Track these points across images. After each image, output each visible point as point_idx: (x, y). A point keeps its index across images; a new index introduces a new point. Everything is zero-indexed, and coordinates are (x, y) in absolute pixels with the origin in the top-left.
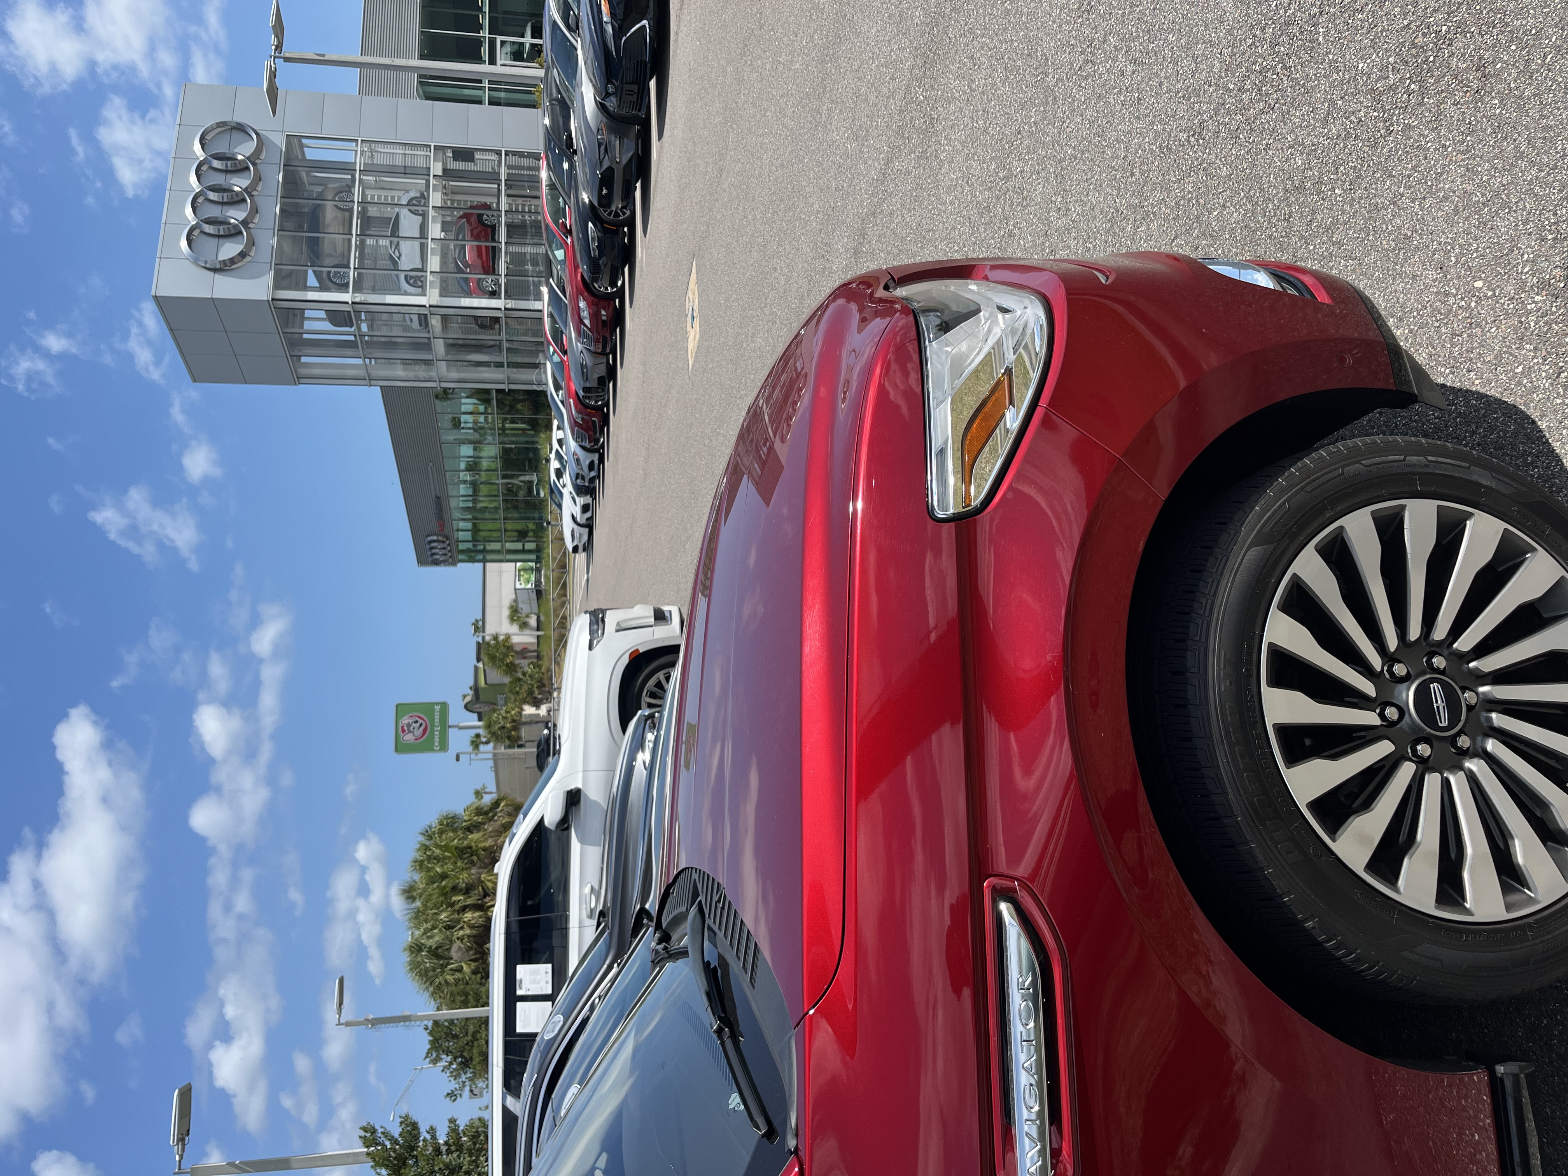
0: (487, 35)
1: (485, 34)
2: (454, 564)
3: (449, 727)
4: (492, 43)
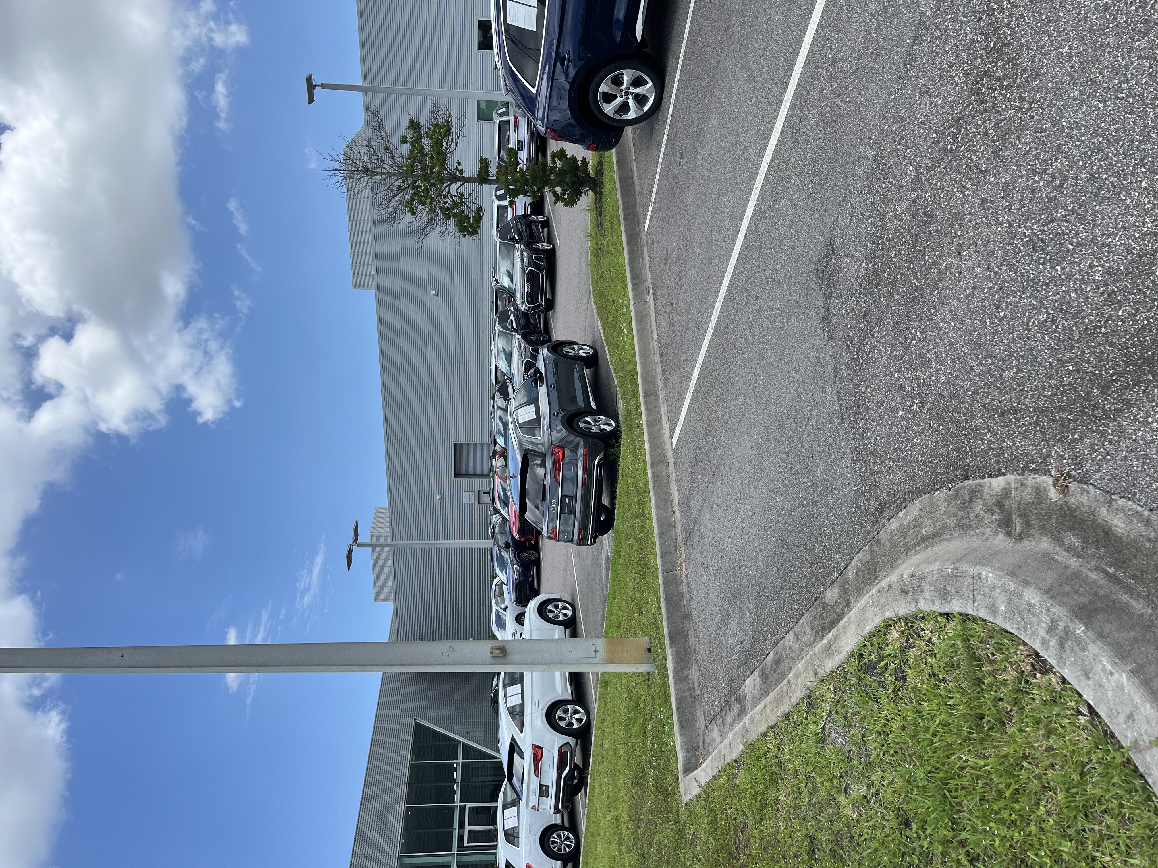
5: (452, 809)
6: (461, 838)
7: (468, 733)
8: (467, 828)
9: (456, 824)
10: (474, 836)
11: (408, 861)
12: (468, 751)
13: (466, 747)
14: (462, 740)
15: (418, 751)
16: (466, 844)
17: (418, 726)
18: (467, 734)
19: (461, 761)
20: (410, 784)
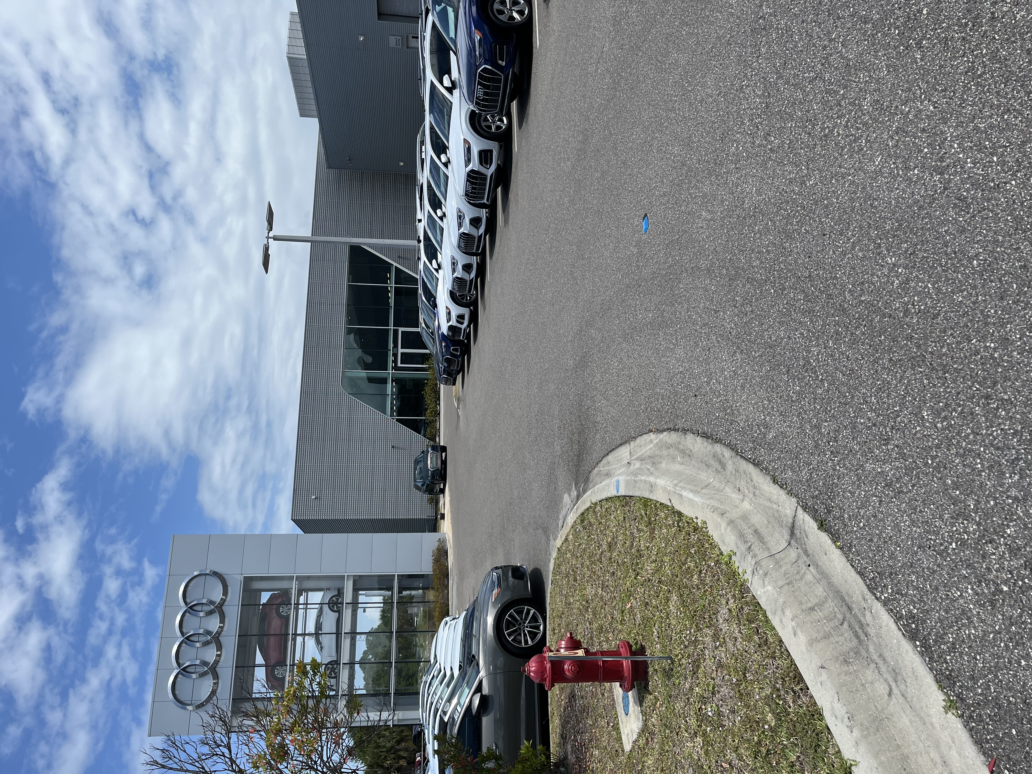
0: (392, 328)
1: (391, 326)
4: (396, 332)
5: (388, 332)
7: (399, 257)
8: (400, 351)
9: (391, 345)
10: (406, 358)
12: (400, 275)
13: (398, 271)
14: (395, 264)
15: (354, 272)
16: (399, 365)
17: (353, 246)
19: (394, 286)
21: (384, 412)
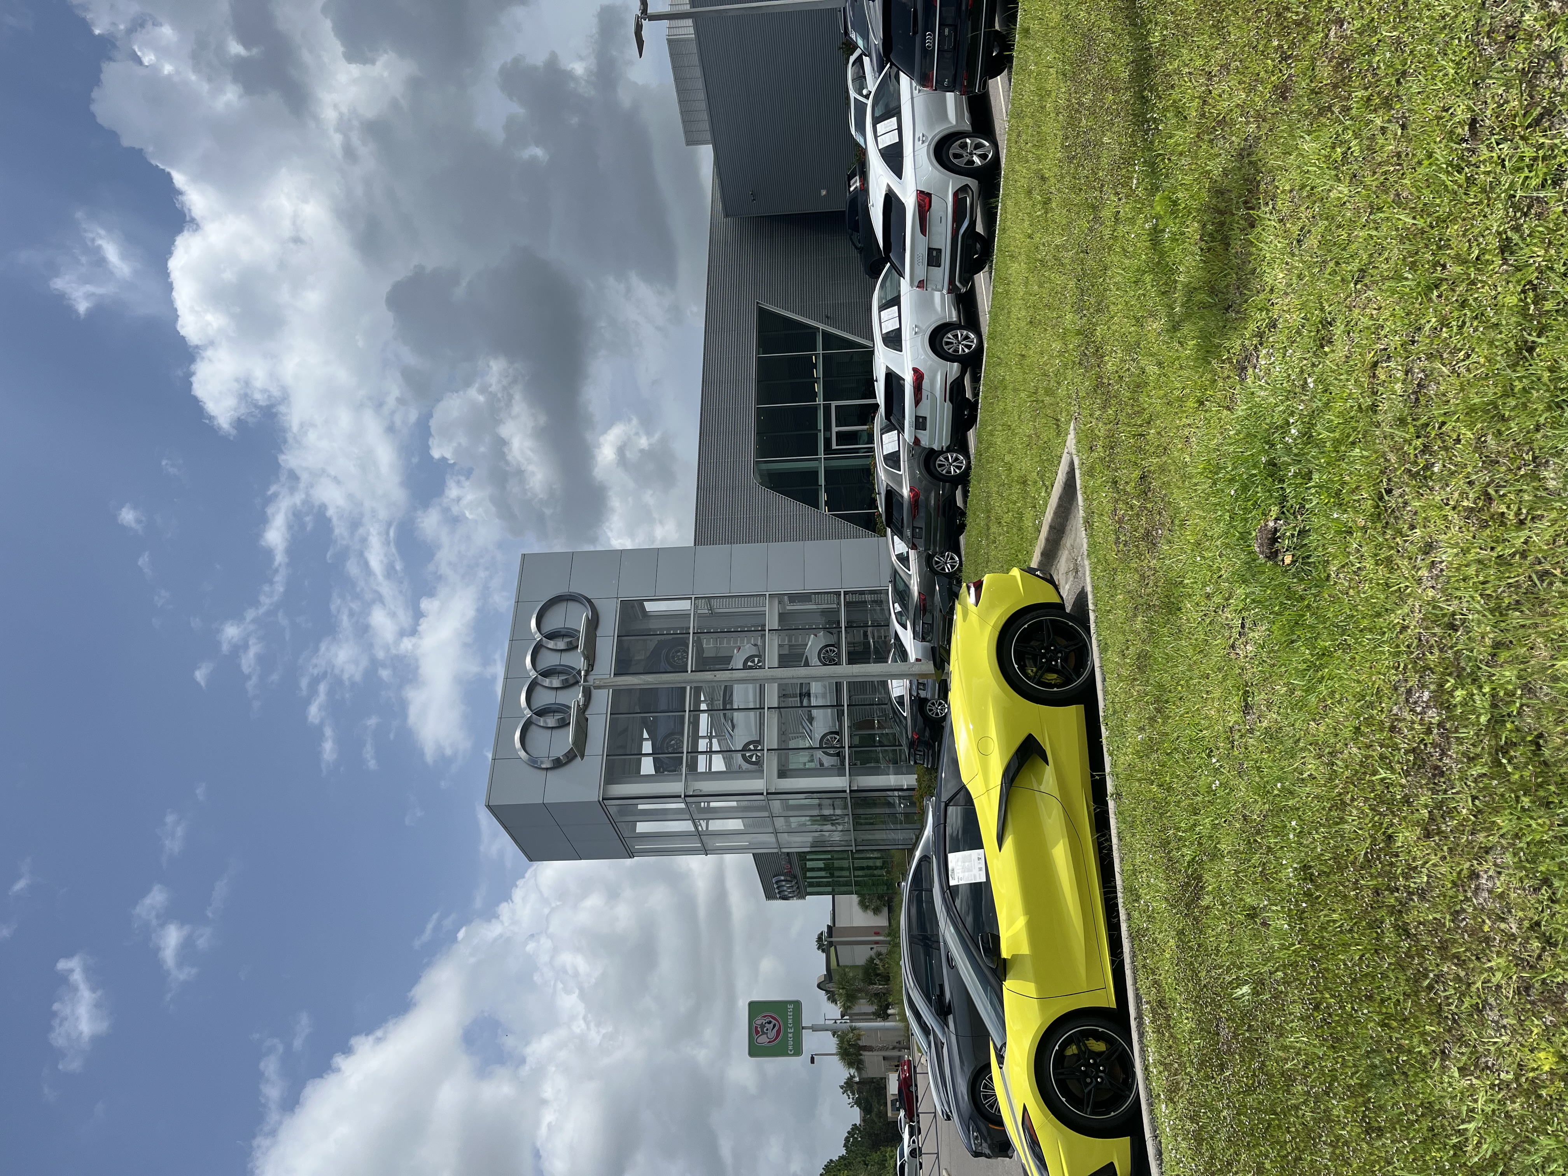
0: (822, 403)
1: (820, 401)
2: (804, 898)
3: (803, 1028)
4: (827, 409)
5: (815, 409)
6: (828, 441)
7: (827, 317)
8: (835, 429)
9: (821, 426)
10: (843, 438)
11: (764, 467)
12: (830, 340)
13: (826, 335)
14: (821, 326)
15: (765, 343)
16: (834, 447)
17: (762, 313)
18: (827, 319)
19: (821, 352)
20: (759, 382)
21: (815, 505)
